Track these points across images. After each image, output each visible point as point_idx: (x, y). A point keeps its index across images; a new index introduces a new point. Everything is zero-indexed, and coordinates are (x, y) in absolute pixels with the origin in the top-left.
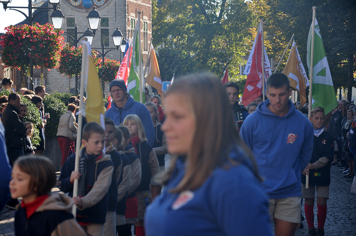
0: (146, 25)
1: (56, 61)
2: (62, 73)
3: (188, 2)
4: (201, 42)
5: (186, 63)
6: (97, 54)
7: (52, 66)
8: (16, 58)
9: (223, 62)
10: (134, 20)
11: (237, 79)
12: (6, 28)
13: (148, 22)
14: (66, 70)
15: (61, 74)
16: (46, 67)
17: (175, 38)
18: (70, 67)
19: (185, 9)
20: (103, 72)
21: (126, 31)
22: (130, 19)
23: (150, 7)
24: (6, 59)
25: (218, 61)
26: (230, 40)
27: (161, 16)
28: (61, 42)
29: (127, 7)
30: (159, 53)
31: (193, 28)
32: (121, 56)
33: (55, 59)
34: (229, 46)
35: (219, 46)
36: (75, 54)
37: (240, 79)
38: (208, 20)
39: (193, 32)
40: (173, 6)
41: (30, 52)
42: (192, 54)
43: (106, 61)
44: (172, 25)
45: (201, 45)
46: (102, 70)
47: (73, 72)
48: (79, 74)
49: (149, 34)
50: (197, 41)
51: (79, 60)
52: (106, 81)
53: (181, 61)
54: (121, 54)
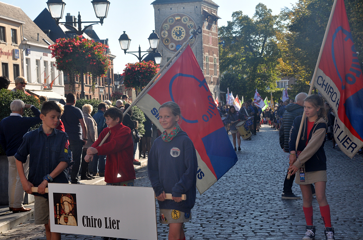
0: (215, 59)
3: (241, 45)
4: (250, 68)
5: (241, 82)
8: (132, 82)
9: (264, 80)
10: (208, 57)
11: (274, 91)
12: (126, 65)
13: (217, 58)
17: (234, 66)
19: (240, 49)
21: (203, 64)
22: (205, 56)
23: (218, 49)
25: (261, 80)
26: (269, 67)
27: (225, 53)
28: (158, 71)
29: (203, 49)
31: (245, 60)
34: (268, 71)
35: (262, 70)
38: (254, 55)
39: (245, 63)
40: (232, 47)
41: (140, 78)
42: (245, 76)
44: (232, 59)
45: (251, 70)
49: (218, 65)
50: (248, 68)
53: (238, 81)
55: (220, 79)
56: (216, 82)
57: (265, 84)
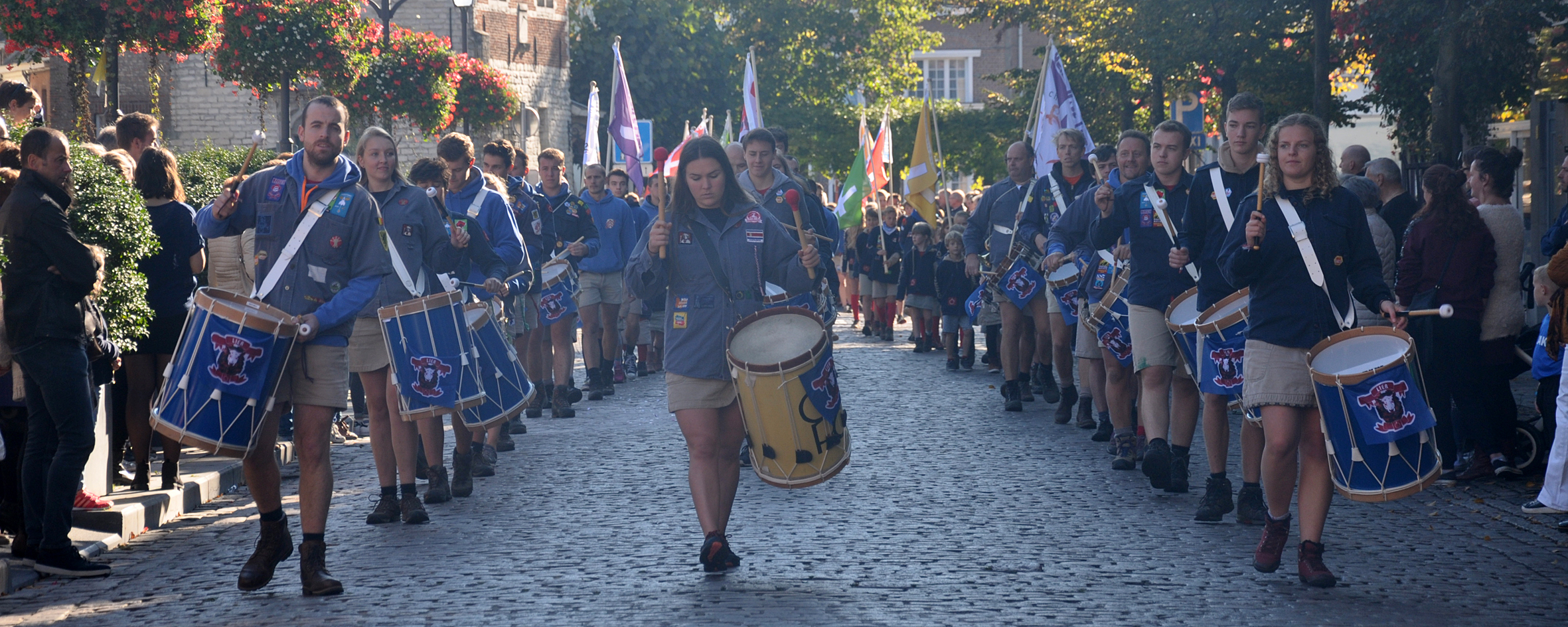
1: (205, 22)
2: (227, 77)
5: (699, 53)
6: (363, 6)
7: (193, 42)
8: (51, 12)
9: (839, 47)
11: (894, 111)
14: (243, 69)
15: (227, 83)
16: (167, 48)
18: (260, 55)
20: (384, 79)
24: (13, 19)
25: (819, 43)
30: (596, 15)
32: (451, 25)
33: (205, 15)
36: (278, 5)
37: (906, 110)
42: (722, 19)
43: (396, 37)
46: (382, 69)
47: (270, 74)
48: (293, 83)
51: (294, 28)
52: (398, 111)
53: (679, 45)
54: (450, 19)
55: (572, 28)
56: (546, 44)
57: (843, 74)
